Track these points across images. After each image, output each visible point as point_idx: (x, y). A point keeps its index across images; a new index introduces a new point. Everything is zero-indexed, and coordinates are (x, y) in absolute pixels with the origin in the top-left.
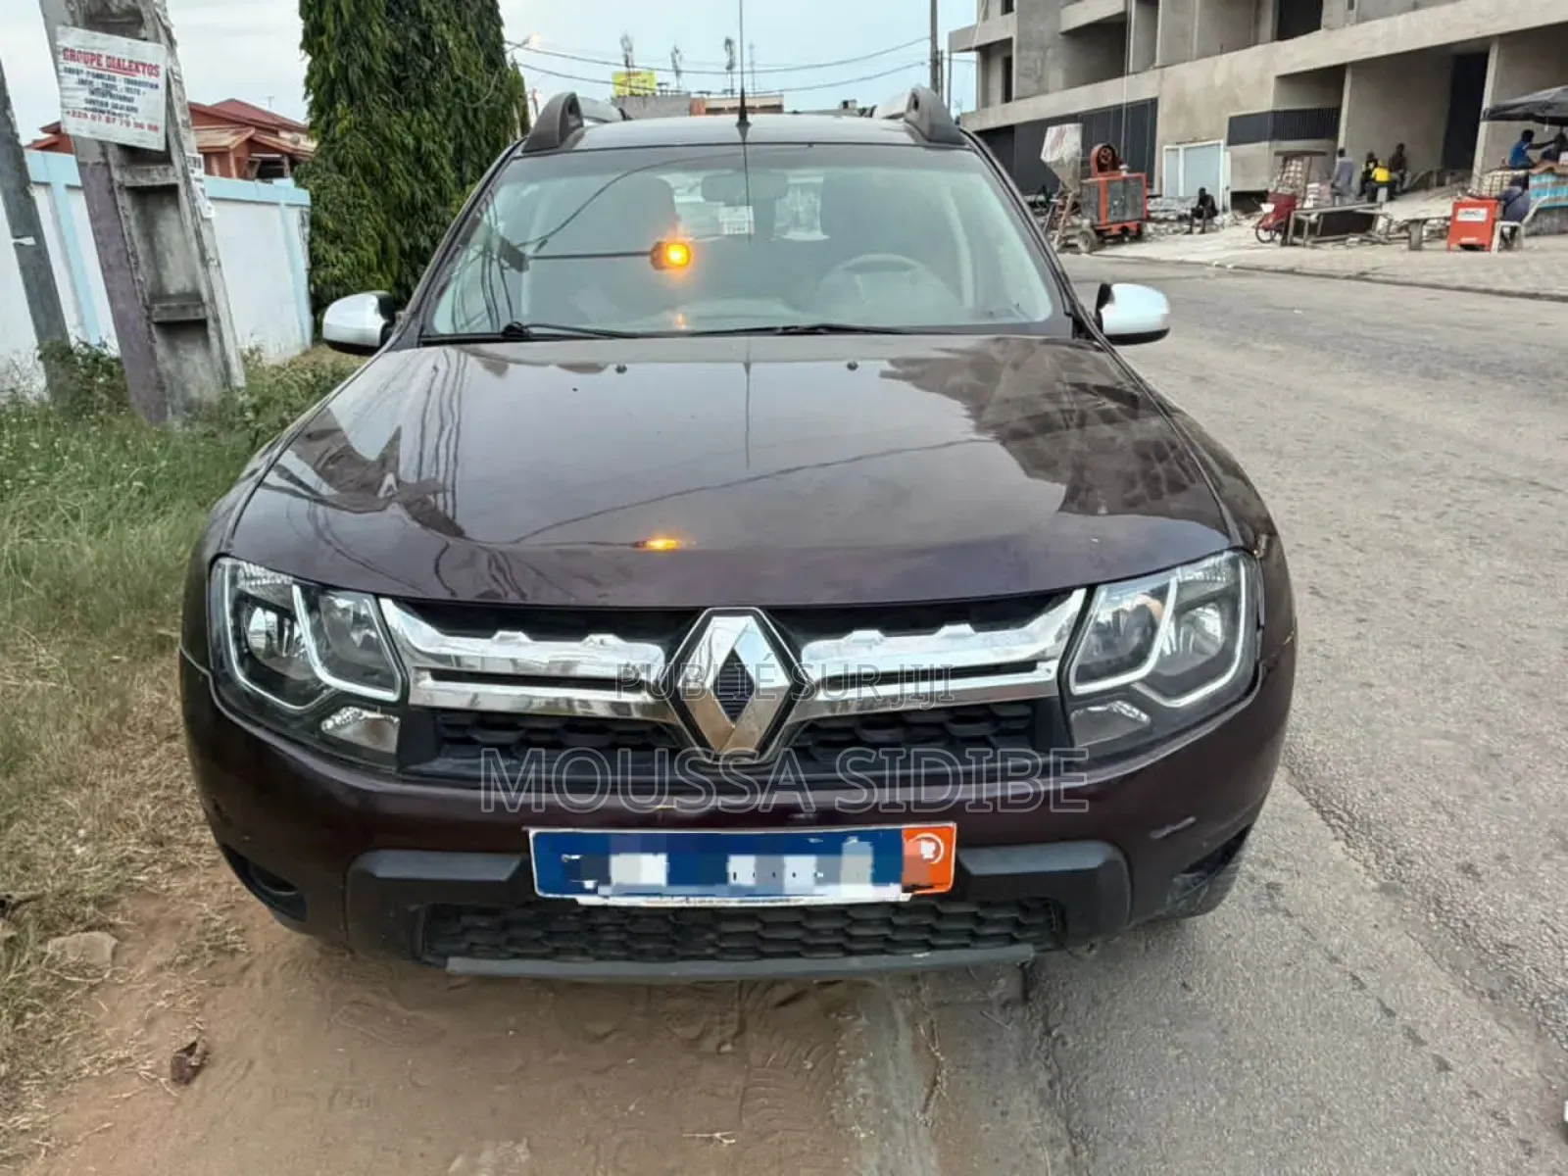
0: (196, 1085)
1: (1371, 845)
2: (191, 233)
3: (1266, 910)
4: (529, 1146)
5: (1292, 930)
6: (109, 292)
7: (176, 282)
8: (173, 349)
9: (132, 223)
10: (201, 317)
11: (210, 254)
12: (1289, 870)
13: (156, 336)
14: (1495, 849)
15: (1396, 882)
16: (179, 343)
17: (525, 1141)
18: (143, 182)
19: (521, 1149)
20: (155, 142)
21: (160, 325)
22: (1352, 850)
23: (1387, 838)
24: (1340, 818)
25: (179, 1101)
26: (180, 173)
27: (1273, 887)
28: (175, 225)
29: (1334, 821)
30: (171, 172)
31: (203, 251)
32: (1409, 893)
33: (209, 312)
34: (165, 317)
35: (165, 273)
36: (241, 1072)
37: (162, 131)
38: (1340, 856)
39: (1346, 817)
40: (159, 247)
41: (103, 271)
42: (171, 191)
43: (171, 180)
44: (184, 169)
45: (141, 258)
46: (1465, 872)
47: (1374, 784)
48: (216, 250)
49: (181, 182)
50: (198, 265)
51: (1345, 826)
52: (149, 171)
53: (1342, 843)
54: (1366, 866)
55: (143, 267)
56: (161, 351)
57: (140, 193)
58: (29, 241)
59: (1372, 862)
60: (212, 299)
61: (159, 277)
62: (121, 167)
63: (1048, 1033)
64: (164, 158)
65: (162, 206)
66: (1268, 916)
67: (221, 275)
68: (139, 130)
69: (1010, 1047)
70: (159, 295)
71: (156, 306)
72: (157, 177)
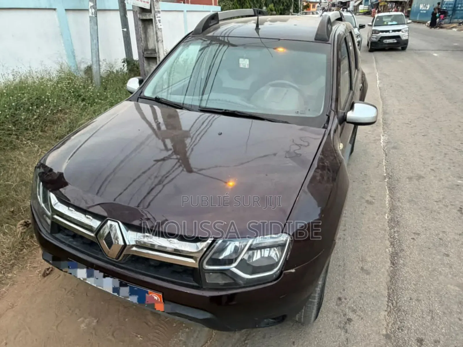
0: (46, 278)
1: (395, 318)
2: (155, 33)
3: (340, 327)
4: (97, 321)
5: (343, 337)
6: (138, 47)
7: (151, 46)
8: (149, 64)
9: (141, 29)
10: (155, 56)
11: (160, 38)
12: (359, 316)
13: (145, 61)
14: (436, 337)
15: (392, 335)
16: (151, 63)
17: (97, 319)
18: (144, 18)
19: (95, 321)
20: (148, 7)
21: (146, 57)
22: (387, 317)
23: (401, 318)
24: (393, 304)
25: (40, 281)
26: (153, 16)
27: (350, 320)
28: (152, 30)
29: (390, 304)
30: (151, 15)
31: (157, 38)
32: (393, 341)
33: (157, 55)
34: (147, 56)
35: (149, 44)
36: (56, 277)
37: (149, 3)
38: (382, 317)
39: (395, 304)
40: (147, 35)
41: (137, 41)
42: (151, 21)
43: (151, 18)
44: (154, 14)
45: (143, 39)
46: (418, 341)
47: (415, 296)
48: (162, 37)
49: (153, 18)
50: (156, 42)
51: (392, 307)
52: (146, 15)
53: (386, 313)
54: (388, 325)
55: (143, 42)
56: (145, 65)
57: (144, 21)
58: (125, 30)
59: (390, 324)
60: (159, 52)
61: (147, 45)
62: (140, 13)
63: (245, 341)
64: (149, 11)
65: (149, 24)
66: (339, 330)
67: (163, 45)
68: (144, 3)
69: (234, 340)
70: (146, 49)
71: (145, 53)
72: (147, 17)
